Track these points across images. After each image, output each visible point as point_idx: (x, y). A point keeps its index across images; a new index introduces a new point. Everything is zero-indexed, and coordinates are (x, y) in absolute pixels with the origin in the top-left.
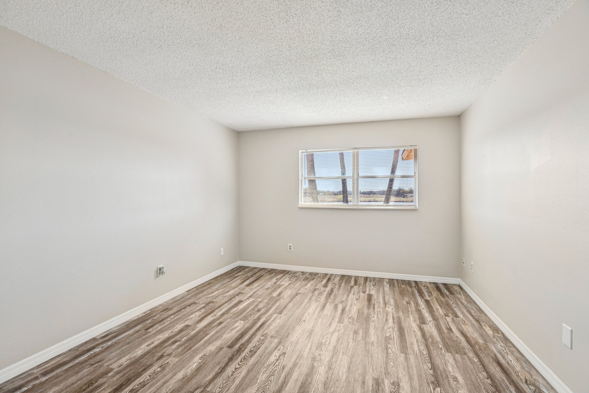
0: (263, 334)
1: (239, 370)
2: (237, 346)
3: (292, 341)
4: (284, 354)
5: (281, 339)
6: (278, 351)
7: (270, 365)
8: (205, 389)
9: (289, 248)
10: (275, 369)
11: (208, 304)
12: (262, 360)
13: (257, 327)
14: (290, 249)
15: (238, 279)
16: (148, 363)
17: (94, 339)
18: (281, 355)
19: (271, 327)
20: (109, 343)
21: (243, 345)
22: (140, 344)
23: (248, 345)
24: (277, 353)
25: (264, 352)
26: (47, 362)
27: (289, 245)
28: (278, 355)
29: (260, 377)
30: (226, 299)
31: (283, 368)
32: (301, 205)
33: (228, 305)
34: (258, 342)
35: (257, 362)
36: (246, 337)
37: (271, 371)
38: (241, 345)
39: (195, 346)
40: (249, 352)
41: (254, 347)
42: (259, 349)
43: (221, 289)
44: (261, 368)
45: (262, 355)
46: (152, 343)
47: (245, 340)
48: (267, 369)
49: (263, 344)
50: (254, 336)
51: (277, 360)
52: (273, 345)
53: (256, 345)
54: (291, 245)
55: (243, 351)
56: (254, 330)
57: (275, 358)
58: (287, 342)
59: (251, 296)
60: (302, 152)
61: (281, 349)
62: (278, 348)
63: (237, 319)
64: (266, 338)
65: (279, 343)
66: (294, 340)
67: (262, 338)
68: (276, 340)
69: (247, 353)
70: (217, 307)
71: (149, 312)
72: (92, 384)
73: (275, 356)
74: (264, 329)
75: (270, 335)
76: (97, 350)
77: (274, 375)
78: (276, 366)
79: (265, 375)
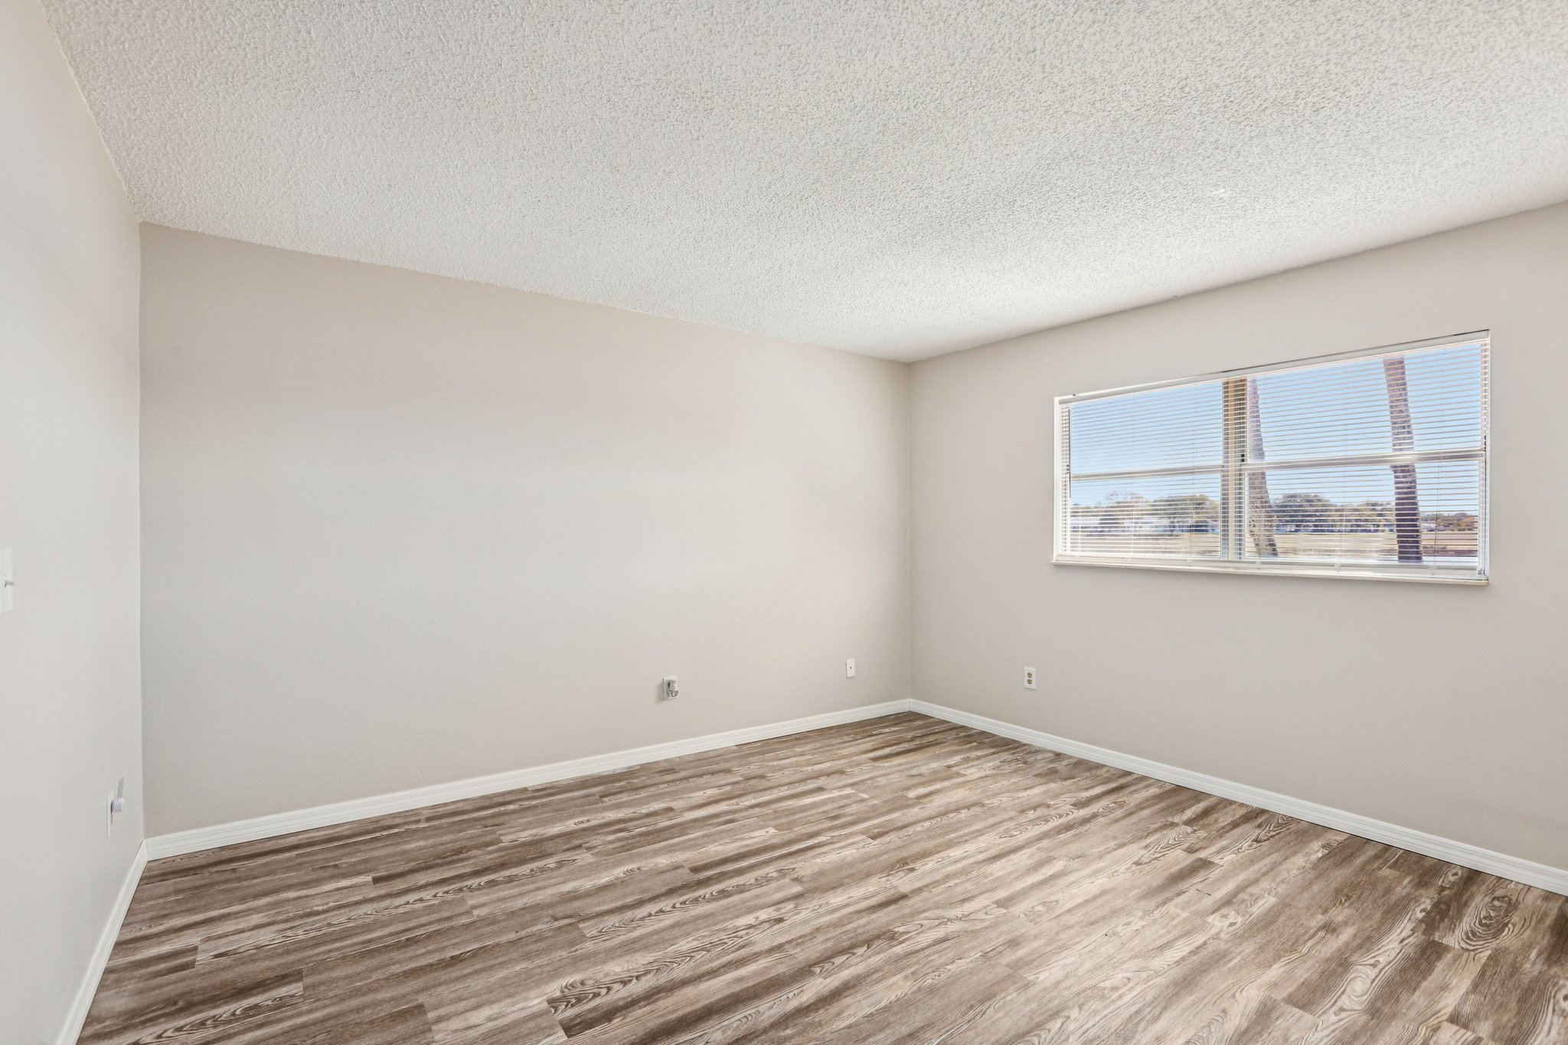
0: (786, 867)
1: (662, 916)
2: (707, 873)
3: (826, 903)
4: (779, 920)
5: (808, 890)
6: (775, 910)
7: (724, 929)
8: (578, 922)
9: (1027, 678)
10: (727, 940)
11: (748, 779)
12: (722, 915)
13: (793, 849)
14: (1030, 682)
15: (872, 741)
16: (549, 851)
17: (525, 790)
18: (771, 920)
19: (817, 860)
20: (534, 802)
21: (723, 873)
22: (570, 817)
23: (730, 877)
24: (764, 914)
25: (742, 903)
26: (445, 804)
27: (1028, 669)
28: (763, 917)
30: (798, 777)
31: (743, 946)
32: (1060, 558)
33: (787, 790)
34: (756, 879)
35: (710, 915)
36: (750, 861)
37: (714, 940)
38: (719, 873)
39: (641, 849)
40: (717, 892)
41: (737, 885)
42: (741, 892)
43: (809, 754)
44: (702, 928)
45: (734, 906)
46: (588, 821)
47: (737, 866)
48: (711, 935)
49: (761, 886)
50: (762, 866)
51: (750, 927)
52: (778, 896)
53: (743, 885)
54: (1032, 670)
55: (710, 885)
56: (778, 854)
57: (751, 921)
58: (815, 900)
59: (852, 785)
60: (1061, 402)
61: (784, 910)
62: (781, 905)
63: (767, 823)
64: (781, 877)
65: (797, 896)
66: (835, 902)
67: (773, 874)
69: (712, 891)
70: (761, 788)
71: (638, 767)
72: (461, 852)
73: (755, 917)
74: (800, 858)
75: (795, 875)
76: (511, 807)
77: (709, 951)
78: (733, 939)
79: (695, 943)
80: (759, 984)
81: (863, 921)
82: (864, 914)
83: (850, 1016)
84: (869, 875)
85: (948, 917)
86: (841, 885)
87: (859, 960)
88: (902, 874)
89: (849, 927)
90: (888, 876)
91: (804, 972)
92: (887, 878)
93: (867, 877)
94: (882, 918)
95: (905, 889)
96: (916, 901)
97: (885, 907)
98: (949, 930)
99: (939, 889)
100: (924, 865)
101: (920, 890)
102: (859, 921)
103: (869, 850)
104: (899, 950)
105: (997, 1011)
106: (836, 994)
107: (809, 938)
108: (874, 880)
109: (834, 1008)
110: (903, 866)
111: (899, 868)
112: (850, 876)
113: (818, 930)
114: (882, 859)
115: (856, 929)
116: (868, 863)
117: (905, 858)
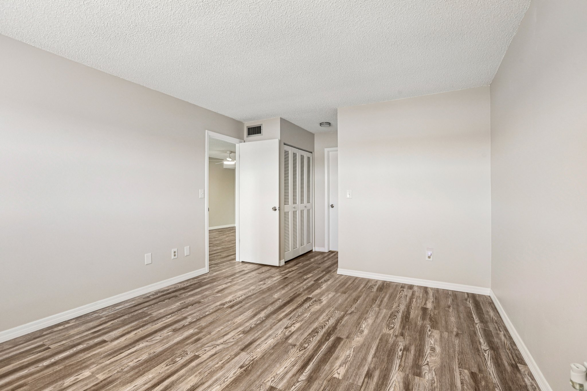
0: (304, 350)
1: (325, 320)
2: (332, 338)
3: (274, 338)
4: (286, 328)
5: (285, 341)
6: (291, 331)
7: (300, 321)
10: (297, 319)
12: (307, 325)
13: (312, 363)
18: (289, 327)
19: (293, 360)
21: (327, 340)
23: (321, 339)
24: (293, 329)
25: (304, 330)
28: (293, 328)
29: (308, 315)
31: (290, 318)
34: (310, 341)
35: (311, 324)
36: (324, 348)
37: (300, 318)
38: (329, 340)
40: (318, 332)
41: (315, 336)
42: (310, 334)
44: (308, 320)
45: (306, 329)
47: (326, 345)
48: (303, 318)
49: (305, 338)
50: (315, 348)
51: (294, 324)
52: (295, 337)
53: (313, 337)
55: (325, 333)
56: (316, 357)
57: (295, 325)
58: (279, 338)
61: (288, 332)
62: (290, 333)
64: (301, 345)
65: (287, 338)
66: (271, 339)
67: (306, 345)
68: (290, 341)
69: (320, 332)
73: (295, 327)
74: (303, 358)
75: (296, 347)
77: (299, 315)
78: (295, 320)
79: (305, 316)
80: (277, 312)
81: (256, 335)
82: (257, 338)
83: (250, 311)
84: (263, 357)
85: (223, 345)
86: (273, 348)
87: (253, 323)
88: (247, 363)
89: (260, 332)
90: (253, 360)
91: (268, 317)
92: (253, 358)
93: (263, 356)
94: (249, 338)
95: (243, 354)
96: (237, 349)
97: (250, 342)
98: (223, 339)
99: (226, 358)
100: (235, 373)
101: (236, 355)
102: (258, 334)
103: (271, 376)
104: (240, 329)
105: (210, 320)
106: (255, 315)
107: (272, 325)
108: (259, 355)
109: (254, 312)
110: (247, 368)
111: (249, 367)
112: (271, 354)
113: (271, 328)
114: (260, 371)
115: (258, 332)
116: (266, 365)
117: (247, 375)
